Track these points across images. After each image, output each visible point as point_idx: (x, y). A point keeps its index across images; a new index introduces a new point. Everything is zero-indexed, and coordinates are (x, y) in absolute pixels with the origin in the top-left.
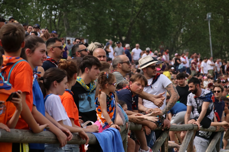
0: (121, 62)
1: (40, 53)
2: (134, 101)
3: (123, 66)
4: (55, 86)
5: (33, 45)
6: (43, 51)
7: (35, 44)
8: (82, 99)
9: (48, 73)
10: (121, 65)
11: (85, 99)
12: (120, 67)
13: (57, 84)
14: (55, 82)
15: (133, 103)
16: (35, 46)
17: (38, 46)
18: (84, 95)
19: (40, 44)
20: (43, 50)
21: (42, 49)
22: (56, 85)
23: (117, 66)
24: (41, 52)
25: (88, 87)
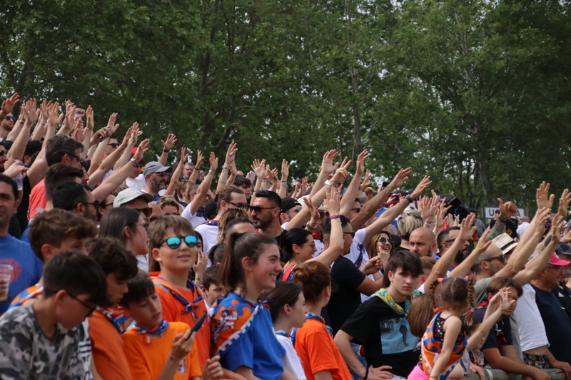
0: (486, 258)
1: (269, 262)
2: (499, 331)
3: (491, 265)
4: (288, 313)
5: (254, 250)
6: (274, 258)
7: (257, 248)
8: (388, 330)
9: (269, 293)
10: (487, 263)
11: (393, 329)
12: (487, 267)
13: (290, 309)
14: (286, 307)
15: (498, 335)
16: (257, 251)
17: (262, 251)
18: (392, 322)
19: (265, 245)
20: (272, 256)
21: (270, 254)
22: (289, 311)
23: (481, 267)
24: (271, 260)
25: (399, 308)
